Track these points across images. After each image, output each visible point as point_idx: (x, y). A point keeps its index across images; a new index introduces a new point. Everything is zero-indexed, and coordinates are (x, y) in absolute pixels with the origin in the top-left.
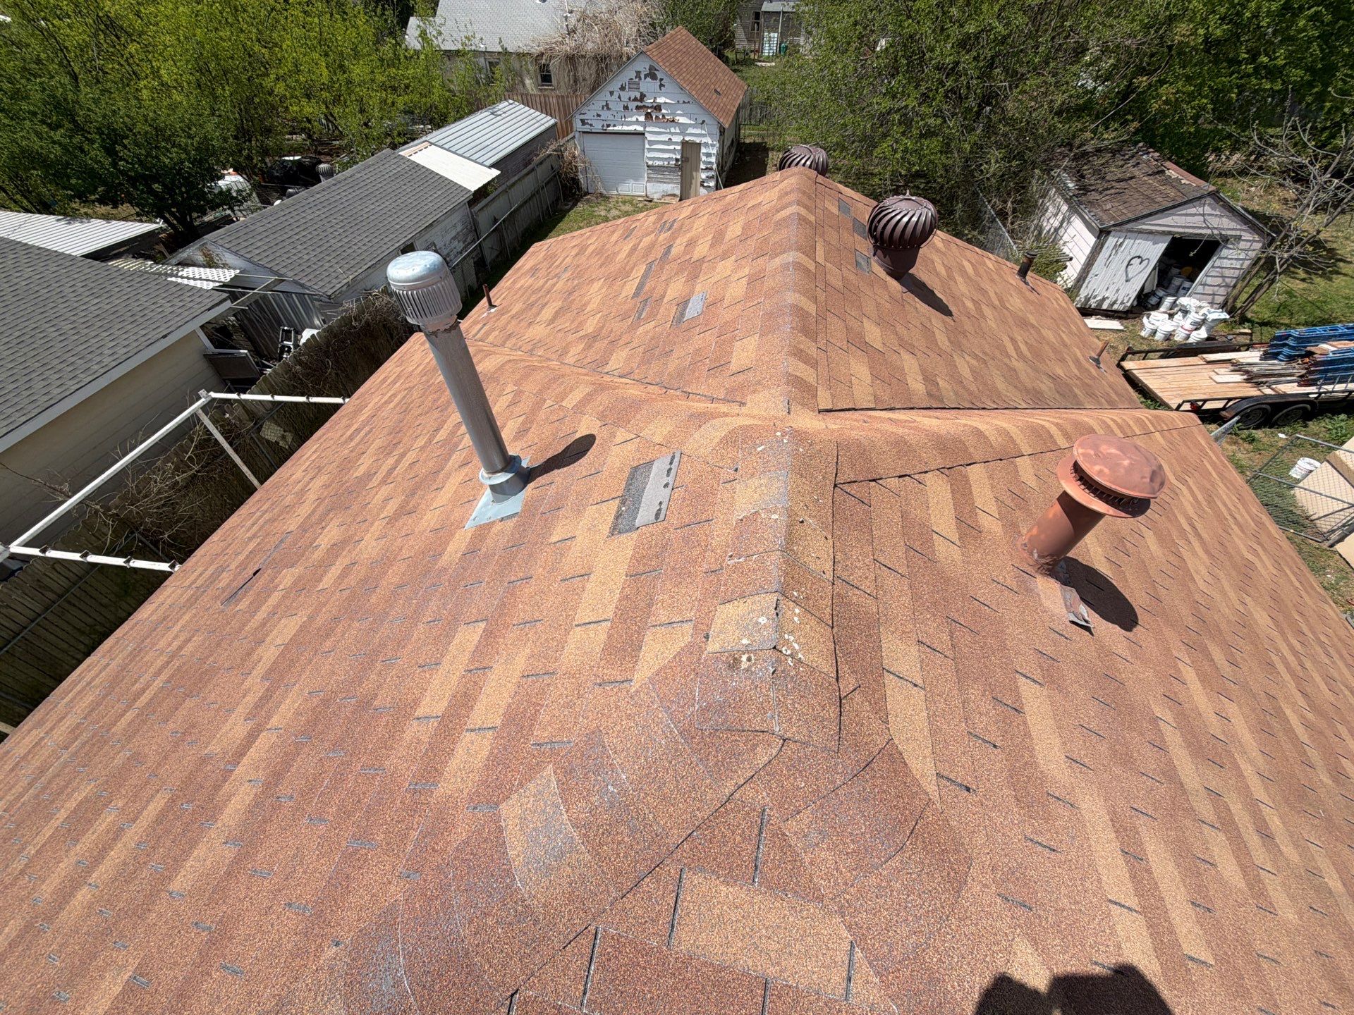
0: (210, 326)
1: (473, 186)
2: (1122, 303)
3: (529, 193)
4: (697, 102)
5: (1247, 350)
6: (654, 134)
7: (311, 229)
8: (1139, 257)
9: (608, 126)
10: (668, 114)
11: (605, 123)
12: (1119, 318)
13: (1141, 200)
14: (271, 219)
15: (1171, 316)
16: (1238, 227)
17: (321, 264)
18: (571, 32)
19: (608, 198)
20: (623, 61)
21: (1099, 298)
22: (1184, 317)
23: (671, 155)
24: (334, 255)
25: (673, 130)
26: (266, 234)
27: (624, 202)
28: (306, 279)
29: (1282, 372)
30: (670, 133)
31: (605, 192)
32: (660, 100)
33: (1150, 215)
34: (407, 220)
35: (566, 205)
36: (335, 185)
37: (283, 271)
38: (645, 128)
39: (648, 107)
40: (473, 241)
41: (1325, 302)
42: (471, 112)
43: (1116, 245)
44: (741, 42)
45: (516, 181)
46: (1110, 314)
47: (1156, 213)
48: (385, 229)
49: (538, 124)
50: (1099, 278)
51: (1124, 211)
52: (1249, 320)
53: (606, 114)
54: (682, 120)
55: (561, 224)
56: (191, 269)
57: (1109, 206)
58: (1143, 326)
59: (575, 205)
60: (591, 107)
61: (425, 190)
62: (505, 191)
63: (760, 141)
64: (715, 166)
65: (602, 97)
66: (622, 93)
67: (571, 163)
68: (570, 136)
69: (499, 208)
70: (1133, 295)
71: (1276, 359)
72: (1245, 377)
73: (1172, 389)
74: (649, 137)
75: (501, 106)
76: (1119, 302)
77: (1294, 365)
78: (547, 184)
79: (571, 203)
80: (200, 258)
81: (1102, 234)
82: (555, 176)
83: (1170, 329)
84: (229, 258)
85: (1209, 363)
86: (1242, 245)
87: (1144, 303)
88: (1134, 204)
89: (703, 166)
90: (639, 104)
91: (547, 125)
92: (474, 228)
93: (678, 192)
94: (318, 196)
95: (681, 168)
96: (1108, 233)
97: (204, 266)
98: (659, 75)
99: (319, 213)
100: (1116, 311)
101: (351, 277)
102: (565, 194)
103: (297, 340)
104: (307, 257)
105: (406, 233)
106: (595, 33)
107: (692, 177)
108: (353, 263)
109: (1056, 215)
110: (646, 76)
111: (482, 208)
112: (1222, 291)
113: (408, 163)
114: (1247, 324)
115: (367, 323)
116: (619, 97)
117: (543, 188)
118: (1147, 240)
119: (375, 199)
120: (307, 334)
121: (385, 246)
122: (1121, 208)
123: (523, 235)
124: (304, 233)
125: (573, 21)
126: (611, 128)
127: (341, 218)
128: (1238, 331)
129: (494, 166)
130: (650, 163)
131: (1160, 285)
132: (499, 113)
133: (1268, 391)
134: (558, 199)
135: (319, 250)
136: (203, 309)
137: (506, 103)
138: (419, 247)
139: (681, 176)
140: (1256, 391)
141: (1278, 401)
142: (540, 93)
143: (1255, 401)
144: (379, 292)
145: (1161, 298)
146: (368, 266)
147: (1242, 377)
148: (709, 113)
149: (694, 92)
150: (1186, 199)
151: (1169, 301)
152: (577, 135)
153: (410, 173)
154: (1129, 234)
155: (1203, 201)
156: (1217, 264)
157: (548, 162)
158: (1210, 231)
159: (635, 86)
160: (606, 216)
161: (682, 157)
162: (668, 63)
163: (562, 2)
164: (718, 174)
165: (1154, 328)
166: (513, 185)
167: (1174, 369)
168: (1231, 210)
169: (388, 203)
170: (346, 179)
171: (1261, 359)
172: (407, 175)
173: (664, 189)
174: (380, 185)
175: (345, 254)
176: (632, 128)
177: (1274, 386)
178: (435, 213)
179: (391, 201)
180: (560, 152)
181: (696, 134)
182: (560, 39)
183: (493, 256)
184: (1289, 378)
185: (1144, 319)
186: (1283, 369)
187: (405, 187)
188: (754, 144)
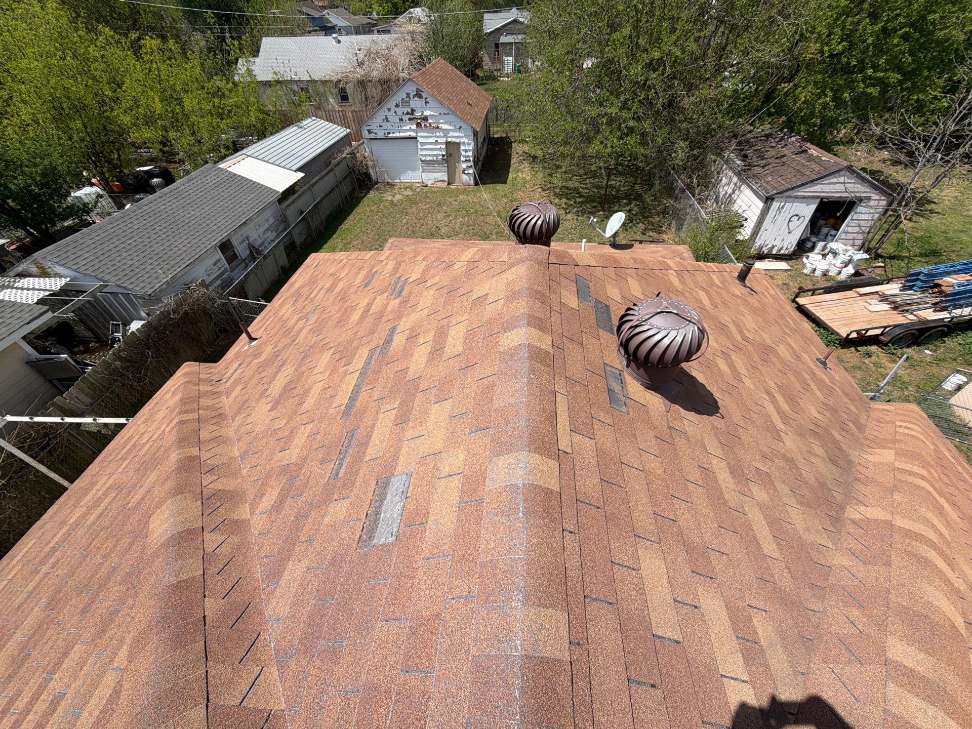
0: (32, 336)
1: (281, 187)
2: (787, 249)
3: (329, 188)
4: (454, 113)
5: (888, 283)
6: (424, 137)
7: (136, 237)
8: (797, 215)
9: (389, 133)
10: (433, 123)
11: (386, 132)
12: (786, 259)
13: (793, 173)
14: (99, 232)
15: (824, 256)
16: (869, 190)
17: (143, 267)
18: (361, 64)
19: (393, 185)
20: (399, 83)
21: (769, 246)
22: (834, 257)
23: (438, 152)
24: (156, 258)
25: (438, 134)
26: (94, 246)
27: (406, 188)
28: (128, 282)
29: (919, 300)
30: (436, 136)
31: (391, 181)
32: (427, 113)
33: (803, 184)
34: (224, 221)
35: (361, 193)
36: (161, 197)
37: (107, 278)
38: (417, 133)
39: (418, 119)
40: (285, 229)
41: (930, 237)
42: (283, 128)
43: (779, 208)
44: (487, 65)
45: (318, 180)
46: (779, 257)
47: (807, 183)
48: (203, 230)
49: (334, 135)
50: (769, 232)
51: (783, 182)
52: (882, 257)
53: (386, 125)
54: (445, 127)
55: (357, 208)
56: (26, 280)
57: (770, 179)
58: (804, 265)
59: (368, 192)
60: (374, 120)
61: (241, 195)
62: (309, 189)
63: (505, 135)
64: (471, 159)
65: (383, 112)
66: (397, 109)
67: (362, 162)
68: (361, 141)
69: (305, 202)
70: (795, 243)
71: (911, 289)
72: (892, 306)
73: (839, 320)
74: (421, 140)
75: (305, 122)
76: (784, 248)
77: (926, 294)
78: (344, 179)
79: (364, 192)
80: (34, 269)
81: (768, 200)
82: (351, 172)
83: (826, 267)
84: (59, 270)
85: (862, 295)
86: (872, 203)
87: (803, 248)
88: (789, 176)
89: (463, 159)
90: (411, 117)
91: (341, 135)
92: (283, 220)
93: (446, 179)
94: (146, 208)
95: (447, 162)
96: (773, 199)
97: (39, 277)
98: (424, 95)
99: (145, 222)
100: (783, 255)
101: (170, 276)
102: (359, 184)
103: (125, 331)
104: (130, 263)
105: (222, 232)
106: (378, 64)
107: (456, 167)
108: (173, 263)
109: (729, 184)
110: (414, 96)
111: (290, 205)
112: (860, 236)
113: (226, 174)
114: (880, 260)
115: (186, 313)
116: (395, 112)
117: (341, 182)
118: (801, 202)
119: (196, 206)
120: (135, 326)
122: (779, 179)
123: (327, 220)
124: (130, 242)
125: (361, 56)
126: (391, 135)
127: (165, 225)
128: (874, 265)
129: (300, 170)
130: (423, 159)
131: (812, 233)
132: (305, 127)
133: (912, 317)
134: (354, 189)
135: (143, 255)
136: (22, 324)
137: (310, 120)
138: (235, 242)
139: (447, 167)
140: (903, 318)
141: (923, 327)
142: (340, 109)
143: (905, 327)
144: (196, 286)
145: (814, 243)
146: (186, 264)
147: (889, 306)
148: (464, 121)
149: (452, 106)
150: (828, 172)
151: (820, 245)
152: (365, 141)
153: (228, 181)
154: (788, 199)
155: (841, 173)
156: (855, 217)
157: (344, 163)
158: (847, 195)
159: (407, 104)
160: (392, 201)
161: (447, 153)
162: (430, 86)
163: (352, 43)
164: (475, 164)
165: (813, 267)
166: (316, 183)
167: (837, 302)
168: (863, 179)
169: (208, 208)
170: (171, 192)
171: (901, 291)
172: (225, 184)
173: (435, 177)
174: (201, 194)
175: (166, 256)
176: (407, 134)
177: (915, 313)
178: (248, 213)
179: (210, 206)
180: (353, 154)
181: (455, 136)
182: (353, 69)
183: (302, 240)
184: (925, 306)
185: (805, 260)
186: (919, 298)
187: (223, 194)
188: (501, 139)
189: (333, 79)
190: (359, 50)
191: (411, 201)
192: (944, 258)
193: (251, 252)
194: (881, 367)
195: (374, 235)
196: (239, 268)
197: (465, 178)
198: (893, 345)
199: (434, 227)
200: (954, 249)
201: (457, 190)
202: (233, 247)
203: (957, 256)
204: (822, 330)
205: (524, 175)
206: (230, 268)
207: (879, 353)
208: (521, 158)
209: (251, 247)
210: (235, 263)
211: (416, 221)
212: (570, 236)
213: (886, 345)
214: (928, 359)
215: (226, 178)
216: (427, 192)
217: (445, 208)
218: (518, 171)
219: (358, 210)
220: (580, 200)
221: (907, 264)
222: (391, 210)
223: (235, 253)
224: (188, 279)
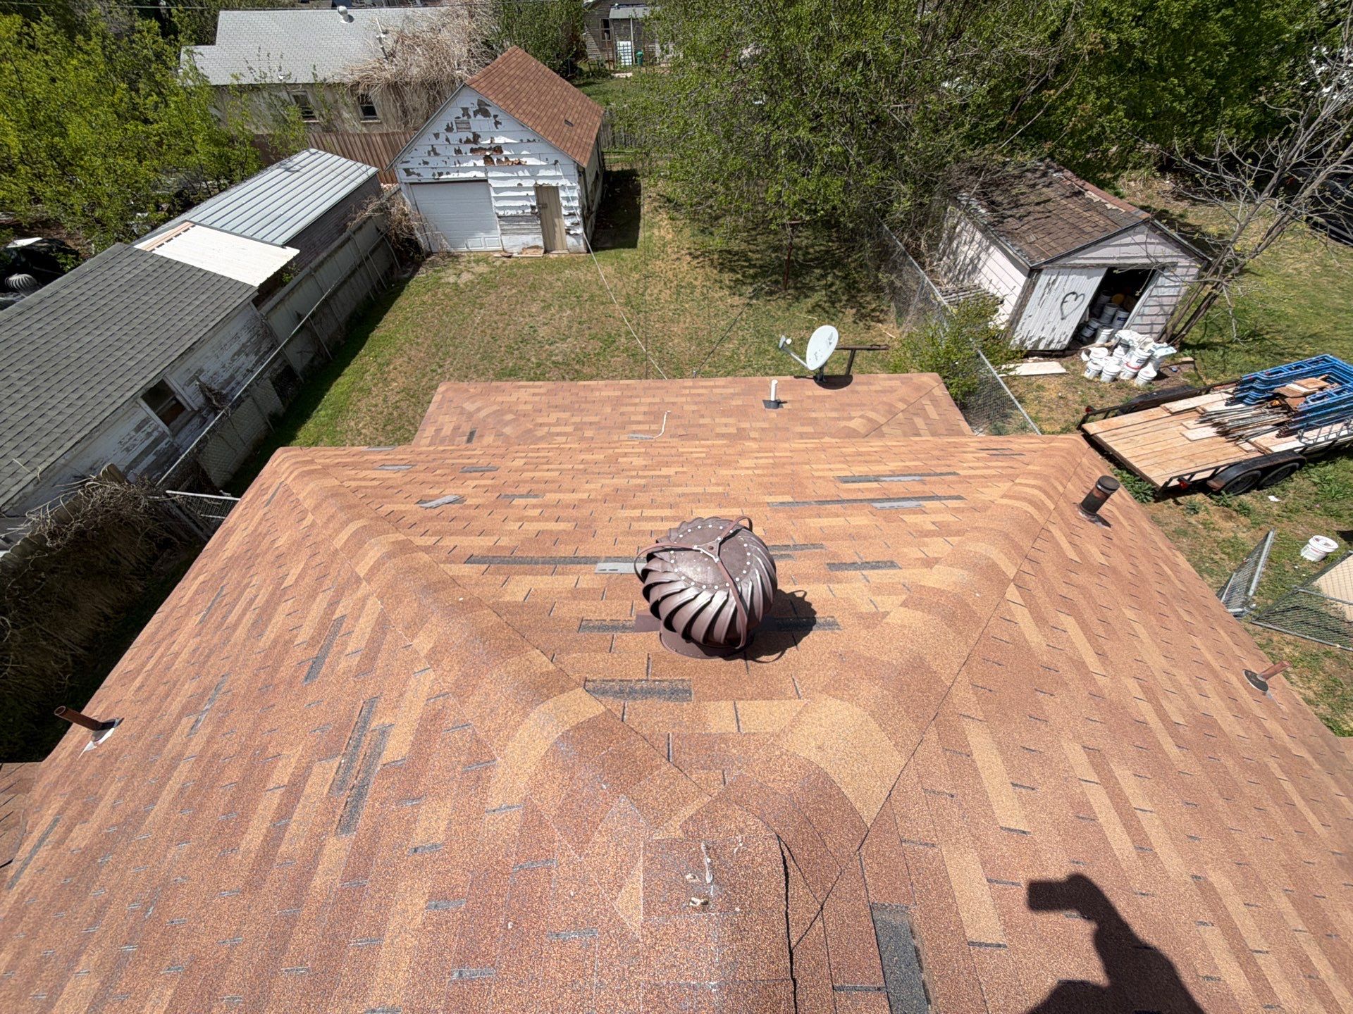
1: (257, 277)
2: (1059, 342)
3: (347, 270)
4: (543, 140)
5: (1206, 392)
6: (498, 179)
8: (1074, 293)
9: (440, 174)
10: (512, 156)
11: (436, 171)
12: (1057, 357)
13: (1067, 230)
15: (1111, 349)
16: (1172, 254)
18: (389, 56)
19: (457, 257)
20: (454, 87)
21: (1034, 339)
22: (1126, 352)
23: (525, 203)
24: (10, 434)
25: (521, 174)
27: (477, 262)
29: (1254, 419)
30: (518, 177)
31: (452, 250)
32: (500, 140)
33: (1083, 248)
34: (148, 350)
35: (405, 272)
36: (20, 314)
38: (486, 173)
39: (485, 149)
40: (273, 348)
43: (1048, 284)
44: (594, 53)
45: (325, 259)
46: (1048, 355)
47: (1089, 246)
48: (109, 371)
49: (347, 181)
50: (1034, 318)
52: (1189, 347)
53: (433, 161)
54: (531, 161)
55: (399, 300)
57: (1032, 238)
58: (1084, 365)
59: (416, 271)
60: (414, 153)
61: (181, 297)
62: (310, 275)
63: (628, 168)
64: (578, 212)
65: (427, 140)
66: (450, 135)
67: (400, 223)
69: (306, 299)
70: (1070, 333)
71: (1242, 403)
72: (1219, 430)
73: (1148, 456)
74: (494, 184)
75: (297, 159)
76: (1055, 341)
77: (1263, 410)
78: (373, 252)
79: (410, 270)
81: (1033, 273)
82: (383, 240)
83: (1117, 369)
85: (1174, 413)
86: (1179, 271)
87: (1081, 339)
88: (1062, 235)
89: (565, 212)
90: (474, 146)
91: (361, 179)
92: (266, 334)
93: (541, 243)
95: (539, 216)
96: (1040, 271)
98: (492, 111)
100: (1053, 351)
101: (40, 469)
102: (400, 259)
105: (145, 372)
106: (419, 55)
107: (554, 225)
108: (46, 441)
109: (970, 242)
110: (476, 113)
111: (275, 307)
112: (1161, 320)
113: (151, 261)
114: (1187, 352)
115: (80, 533)
116: (447, 140)
117: (367, 258)
118: (1081, 274)
119: (93, 326)
121: (110, 401)
122: (1046, 239)
123: (347, 323)
125: (389, 43)
126: (444, 177)
127: (30, 367)
128: (1181, 361)
129: (290, 243)
130: (501, 213)
132: (297, 167)
133: (1248, 446)
134: (392, 267)
137: (306, 154)
138: (175, 383)
139: (541, 224)
140: (1235, 449)
141: (1268, 464)
142: (365, 130)
143: (1246, 467)
144: (99, 479)
145: (1096, 330)
146: (74, 441)
147: (1215, 430)
148: (561, 152)
149: (539, 128)
150: (1120, 229)
151: (1105, 333)
152: (403, 187)
153: (155, 275)
154: (1062, 271)
155: (1138, 229)
156: (1154, 293)
157: (370, 227)
158: (1146, 261)
159: (465, 126)
160: (456, 283)
161: (538, 204)
162: (501, 96)
163: (372, 20)
164: (585, 218)
165: (1099, 369)
166: (321, 264)
167: (1141, 426)
168: (1167, 237)
169: (117, 328)
170: (42, 301)
171: (1227, 405)
172: (150, 279)
173: (524, 242)
174: (103, 302)
175: (32, 429)
176: (470, 175)
177: (1252, 440)
178: (196, 330)
179: (121, 324)
180: (384, 210)
181: (549, 176)
182: (378, 65)
183: (305, 362)
184: (1264, 428)
185: (1084, 356)
186: (1254, 416)
187: (146, 298)
188: (622, 173)
189: (345, 80)
190: (385, 33)
191: (488, 283)
192: (1268, 343)
193: (208, 400)
194: (1214, 529)
195: (429, 346)
196: (188, 427)
197: (570, 241)
198: (1227, 493)
199: (527, 328)
200: (1280, 328)
201: (560, 260)
202: (173, 393)
203: (1285, 338)
204: (1126, 475)
205: (662, 233)
206: (172, 430)
207: (1209, 506)
208: (656, 204)
209: (204, 389)
210: (181, 418)
211: (496, 318)
212: (740, 333)
213: (1218, 493)
214: (1275, 510)
215: (151, 269)
216: (511, 267)
217: (542, 293)
218: (652, 227)
219: (401, 302)
220: (751, 271)
221: (1222, 356)
222: (456, 299)
223: (178, 402)
224: (81, 466)
